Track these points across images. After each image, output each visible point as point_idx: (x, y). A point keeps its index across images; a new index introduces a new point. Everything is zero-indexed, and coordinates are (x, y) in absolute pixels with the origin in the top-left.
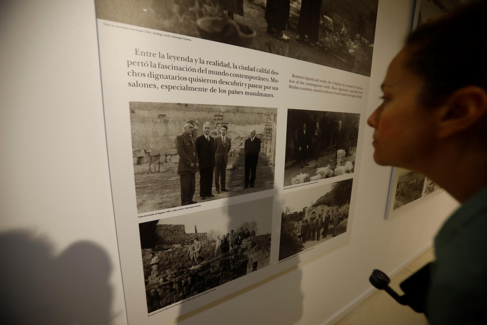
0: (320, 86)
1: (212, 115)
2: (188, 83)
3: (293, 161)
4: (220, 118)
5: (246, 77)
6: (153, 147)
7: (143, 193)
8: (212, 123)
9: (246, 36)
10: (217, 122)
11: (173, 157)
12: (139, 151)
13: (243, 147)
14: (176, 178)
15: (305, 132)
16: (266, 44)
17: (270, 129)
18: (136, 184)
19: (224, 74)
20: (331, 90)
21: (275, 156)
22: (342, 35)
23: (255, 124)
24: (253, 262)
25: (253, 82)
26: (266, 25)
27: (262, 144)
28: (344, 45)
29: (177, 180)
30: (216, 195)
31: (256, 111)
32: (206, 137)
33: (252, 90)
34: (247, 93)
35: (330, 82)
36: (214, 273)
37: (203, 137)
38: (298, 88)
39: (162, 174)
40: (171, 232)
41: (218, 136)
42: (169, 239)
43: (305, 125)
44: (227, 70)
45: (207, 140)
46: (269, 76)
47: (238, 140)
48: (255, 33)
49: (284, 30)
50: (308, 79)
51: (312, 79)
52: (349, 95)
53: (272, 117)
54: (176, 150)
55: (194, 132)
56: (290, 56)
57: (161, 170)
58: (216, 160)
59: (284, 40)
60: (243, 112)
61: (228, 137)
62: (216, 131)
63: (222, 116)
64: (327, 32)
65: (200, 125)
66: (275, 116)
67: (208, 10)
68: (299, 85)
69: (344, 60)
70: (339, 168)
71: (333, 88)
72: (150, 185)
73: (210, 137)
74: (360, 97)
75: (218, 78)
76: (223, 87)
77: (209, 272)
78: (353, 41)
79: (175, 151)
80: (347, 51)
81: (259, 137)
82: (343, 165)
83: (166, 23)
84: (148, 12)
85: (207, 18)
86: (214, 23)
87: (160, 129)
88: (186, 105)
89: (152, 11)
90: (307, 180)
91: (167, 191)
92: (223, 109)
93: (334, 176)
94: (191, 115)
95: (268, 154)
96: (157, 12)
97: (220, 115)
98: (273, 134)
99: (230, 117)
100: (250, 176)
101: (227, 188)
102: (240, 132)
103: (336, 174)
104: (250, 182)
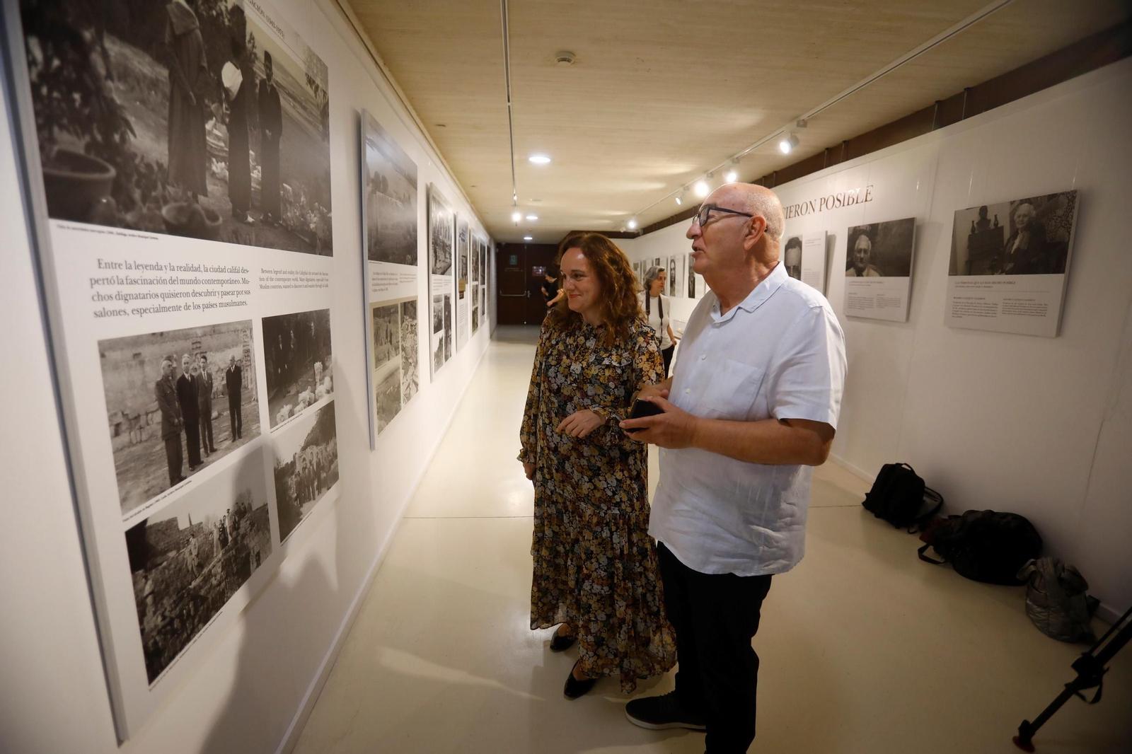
0: (289, 280)
1: (188, 344)
2: (160, 301)
3: (276, 390)
4: (198, 345)
5: (218, 281)
6: (131, 406)
8: (191, 355)
9: (213, 224)
10: (195, 352)
11: (155, 415)
12: (115, 414)
13: (225, 382)
15: (281, 346)
16: (233, 232)
17: (248, 351)
19: (196, 281)
20: (299, 283)
21: (256, 388)
22: (302, 207)
23: (233, 346)
25: (227, 287)
26: (231, 206)
27: (242, 374)
28: (305, 219)
29: (162, 449)
30: (205, 460)
31: (232, 328)
32: (187, 376)
34: (221, 305)
35: (297, 273)
37: (183, 376)
38: (268, 287)
41: (198, 372)
43: (280, 336)
44: (198, 275)
45: (188, 380)
46: (240, 276)
47: (219, 373)
48: (221, 219)
49: (248, 209)
50: (276, 272)
51: (280, 272)
52: (316, 286)
53: (248, 332)
54: (156, 403)
55: (173, 372)
56: (256, 244)
57: (143, 438)
58: (200, 408)
59: (250, 224)
60: (220, 333)
61: (209, 371)
63: (199, 342)
64: (289, 206)
65: (179, 360)
66: (251, 330)
67: (172, 193)
68: (270, 283)
69: (307, 240)
70: (319, 389)
71: (302, 280)
72: (132, 464)
73: (191, 376)
74: (327, 286)
75: (190, 288)
76: (197, 301)
78: (313, 212)
79: (155, 405)
80: (309, 226)
81: (238, 365)
82: (323, 384)
83: (129, 217)
84: (108, 203)
85: (172, 204)
86: (180, 210)
87: (137, 376)
88: (162, 334)
89: (112, 201)
90: (291, 413)
91: (153, 468)
92: (199, 333)
93: (316, 401)
94: (169, 347)
95: (249, 387)
96: (117, 201)
97: (198, 341)
98: (252, 356)
99: (207, 342)
100: (236, 422)
101: (215, 447)
102: (219, 361)
103: (317, 397)
104: (237, 433)
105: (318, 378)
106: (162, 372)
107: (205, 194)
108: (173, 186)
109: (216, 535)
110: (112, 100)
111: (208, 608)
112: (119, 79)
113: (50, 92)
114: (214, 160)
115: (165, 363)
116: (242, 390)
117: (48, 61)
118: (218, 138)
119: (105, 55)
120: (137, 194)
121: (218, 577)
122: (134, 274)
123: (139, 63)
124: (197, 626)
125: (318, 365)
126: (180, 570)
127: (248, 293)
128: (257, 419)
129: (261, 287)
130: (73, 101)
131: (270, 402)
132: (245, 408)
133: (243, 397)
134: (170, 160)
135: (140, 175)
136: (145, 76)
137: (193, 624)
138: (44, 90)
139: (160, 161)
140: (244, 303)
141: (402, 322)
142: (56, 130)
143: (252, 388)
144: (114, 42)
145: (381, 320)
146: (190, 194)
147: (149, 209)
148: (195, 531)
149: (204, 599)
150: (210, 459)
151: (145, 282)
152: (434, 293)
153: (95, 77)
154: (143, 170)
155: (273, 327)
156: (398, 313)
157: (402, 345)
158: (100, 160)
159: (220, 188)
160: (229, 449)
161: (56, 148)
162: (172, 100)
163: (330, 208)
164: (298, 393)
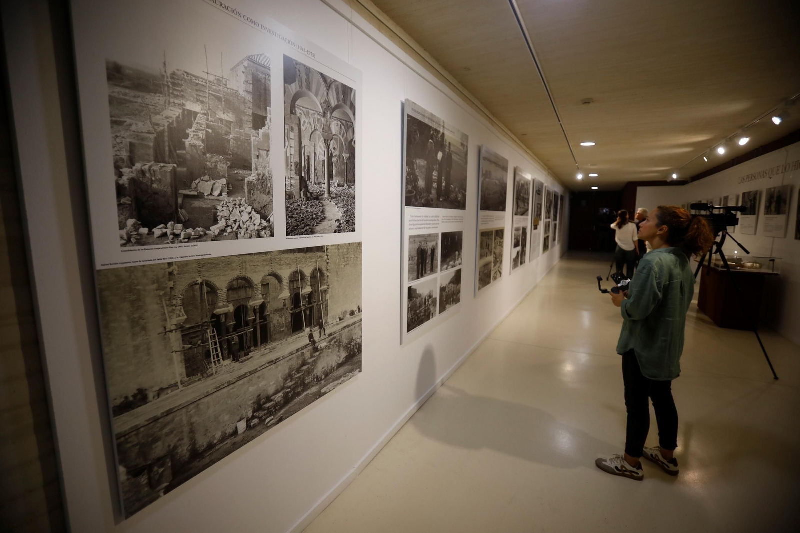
0: (450, 219)
1: (424, 239)
3: (443, 259)
5: (432, 220)
7: (410, 274)
12: (410, 255)
14: (416, 267)
19: (427, 221)
22: (456, 192)
24: (432, 313)
26: (437, 196)
28: (457, 197)
30: (424, 275)
31: (434, 235)
32: (423, 249)
33: (433, 226)
35: (453, 217)
41: (425, 248)
43: (446, 240)
44: (428, 218)
46: (437, 219)
50: (447, 217)
54: (416, 255)
55: (420, 247)
58: (425, 259)
59: (441, 201)
60: (431, 237)
61: (427, 248)
71: (454, 220)
72: (411, 270)
78: (460, 194)
80: (458, 199)
81: (434, 248)
82: (458, 261)
83: (417, 204)
85: (425, 199)
89: (414, 200)
90: (447, 269)
92: (427, 236)
93: (455, 267)
99: (429, 239)
100: (432, 266)
101: (426, 272)
102: (431, 245)
103: (456, 265)
104: (432, 269)
105: (457, 258)
106: (418, 246)
107: (432, 193)
108: (425, 193)
109: (424, 300)
111: (420, 321)
112: (418, 169)
115: (419, 244)
116: (434, 256)
117: (409, 170)
118: (436, 176)
120: (418, 198)
121: (423, 314)
122: (416, 219)
125: (457, 253)
126: (416, 305)
127: (439, 224)
128: (437, 267)
129: (443, 222)
131: (441, 262)
132: (435, 262)
133: (434, 258)
134: (425, 187)
135: (419, 192)
140: (437, 228)
141: (495, 240)
145: (484, 238)
146: (428, 195)
147: (420, 201)
148: (420, 296)
149: (419, 318)
151: (418, 221)
152: (515, 226)
154: (420, 190)
155: (445, 235)
156: (493, 235)
157: (494, 252)
160: (430, 274)
161: (408, 190)
162: (427, 169)
163: (466, 192)
164: (450, 262)
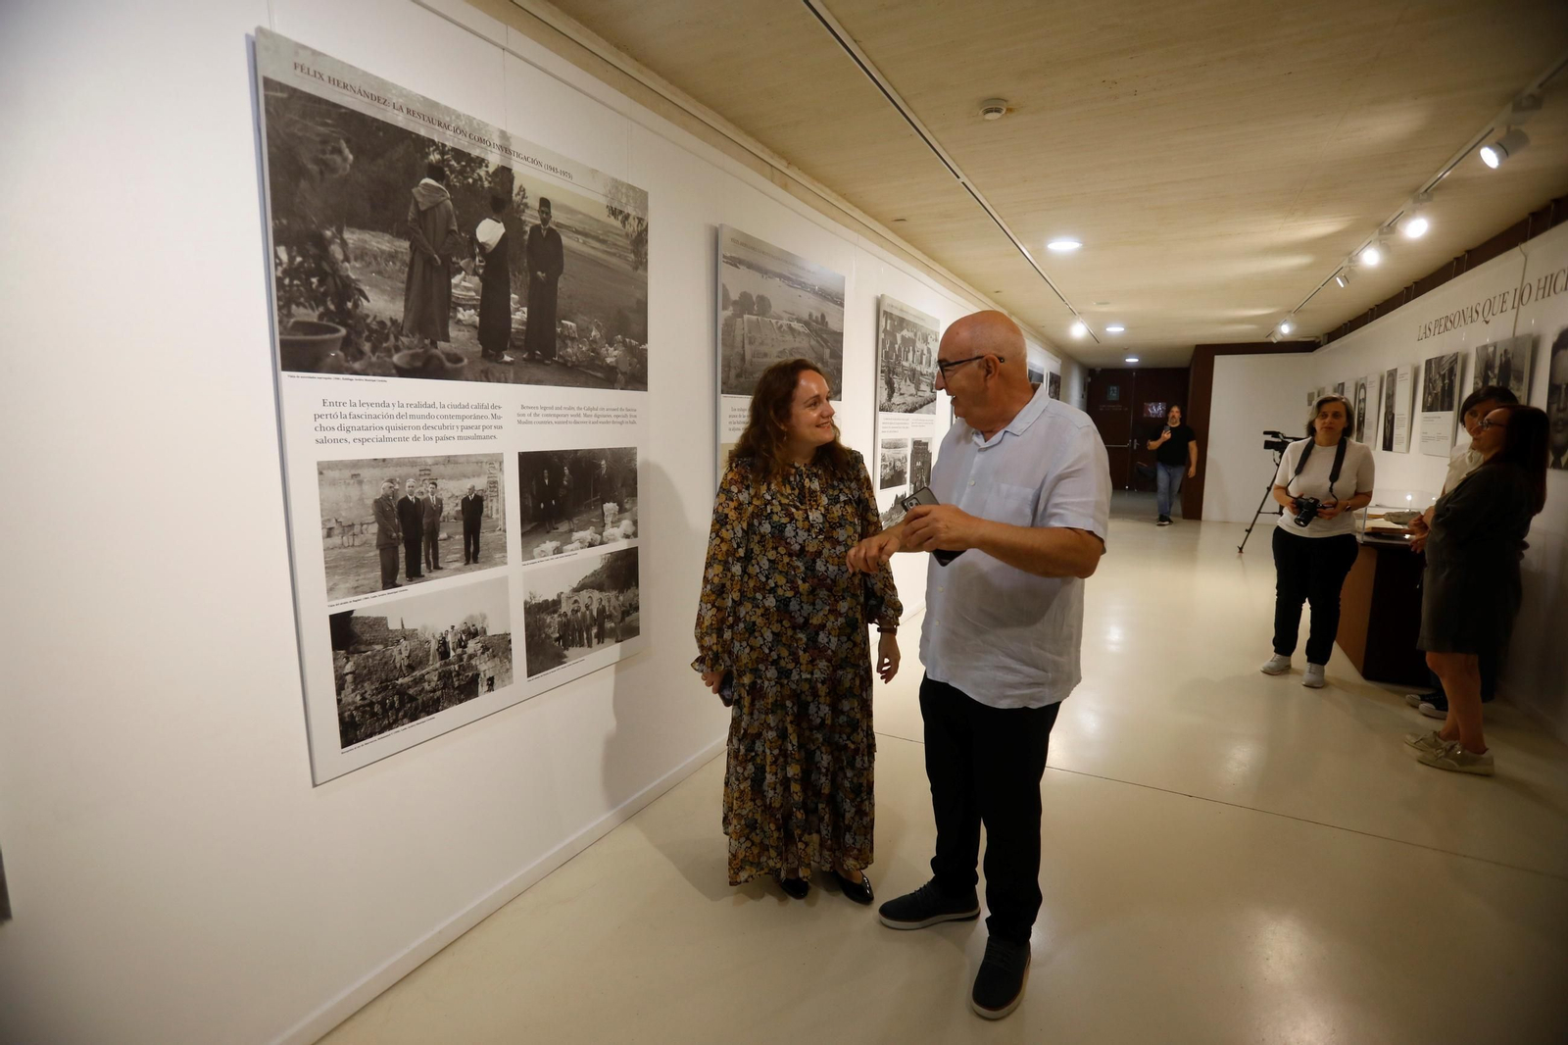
0: (563, 416)
1: (416, 470)
2: (385, 433)
3: (533, 524)
4: (427, 472)
5: (458, 417)
6: (345, 516)
7: (334, 575)
8: (417, 480)
9: (454, 366)
11: (370, 526)
12: (329, 520)
13: (459, 508)
14: (374, 553)
15: (547, 481)
16: (482, 371)
17: (496, 482)
18: (326, 562)
19: (429, 417)
20: (583, 419)
22: (593, 341)
24: (488, 677)
25: (468, 422)
26: (480, 347)
27: (485, 503)
28: (598, 353)
29: (375, 556)
30: (426, 575)
31: (473, 459)
32: (410, 498)
33: (467, 433)
34: (460, 438)
35: (581, 409)
36: (431, 692)
37: (406, 498)
38: (531, 422)
39: (358, 549)
40: (370, 627)
41: (425, 496)
42: (367, 637)
43: (546, 471)
44: (432, 411)
45: (411, 502)
46: (488, 412)
48: (466, 361)
49: (506, 349)
51: (552, 408)
52: (614, 422)
53: (497, 465)
55: (394, 493)
56: (515, 382)
57: (356, 543)
58: (425, 528)
59: (506, 363)
60: (456, 463)
61: (439, 497)
62: (422, 489)
63: (429, 470)
64: (569, 342)
65: (402, 483)
66: (501, 463)
68: (533, 419)
69: (599, 375)
70: (609, 531)
71: (587, 415)
72: (342, 563)
73: (416, 498)
74: (634, 422)
75: (421, 423)
76: (429, 433)
77: (423, 688)
78: (612, 346)
79: (372, 518)
80: (604, 360)
81: (480, 493)
82: (618, 527)
83: (357, 366)
84: (337, 356)
85: (406, 352)
86: (414, 357)
87: (354, 492)
88: (384, 460)
89: (341, 354)
90: (558, 549)
91: (363, 570)
92: (430, 461)
94: (390, 472)
95: (494, 516)
96: (346, 355)
97: (427, 470)
98: (500, 488)
99: (440, 468)
100: (472, 547)
101: (440, 565)
102: (453, 489)
103: (605, 539)
104: (472, 555)
105: (608, 520)
106: (382, 492)
107: (446, 338)
108: (407, 336)
109: (434, 646)
110: (348, 277)
111: (416, 708)
112: (356, 260)
113: (291, 281)
114: (461, 309)
115: (386, 484)
116: (482, 518)
117: (291, 259)
118: (467, 289)
119: (344, 244)
120: (367, 347)
121: (433, 684)
122: (357, 411)
123: (378, 242)
124: (402, 719)
125: (610, 507)
126: (386, 663)
127: (498, 427)
128: (502, 548)
129: (520, 422)
130: (311, 283)
131: (524, 535)
132: (486, 535)
133: (483, 525)
134: (405, 316)
135: (372, 331)
136: (383, 252)
137: (397, 716)
138: (287, 281)
139: (394, 318)
140: (491, 436)
142: (294, 307)
143: (497, 519)
144: (353, 233)
146: (427, 342)
147: (378, 357)
148: (407, 635)
149: (412, 699)
150: (433, 575)
151: (369, 416)
153: (333, 263)
154: (374, 326)
158: (331, 324)
159: (467, 333)
161: (292, 320)
162: (411, 265)
163: (644, 339)
164: (571, 531)
